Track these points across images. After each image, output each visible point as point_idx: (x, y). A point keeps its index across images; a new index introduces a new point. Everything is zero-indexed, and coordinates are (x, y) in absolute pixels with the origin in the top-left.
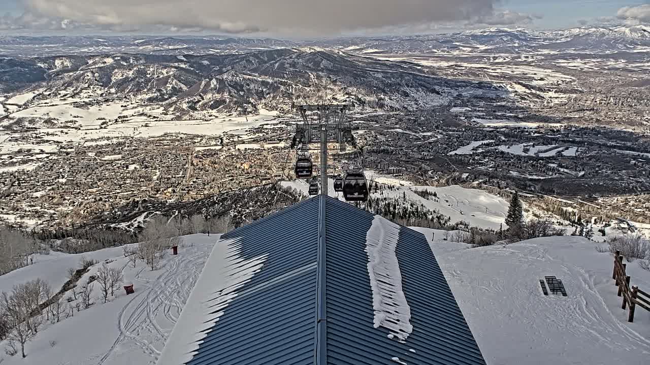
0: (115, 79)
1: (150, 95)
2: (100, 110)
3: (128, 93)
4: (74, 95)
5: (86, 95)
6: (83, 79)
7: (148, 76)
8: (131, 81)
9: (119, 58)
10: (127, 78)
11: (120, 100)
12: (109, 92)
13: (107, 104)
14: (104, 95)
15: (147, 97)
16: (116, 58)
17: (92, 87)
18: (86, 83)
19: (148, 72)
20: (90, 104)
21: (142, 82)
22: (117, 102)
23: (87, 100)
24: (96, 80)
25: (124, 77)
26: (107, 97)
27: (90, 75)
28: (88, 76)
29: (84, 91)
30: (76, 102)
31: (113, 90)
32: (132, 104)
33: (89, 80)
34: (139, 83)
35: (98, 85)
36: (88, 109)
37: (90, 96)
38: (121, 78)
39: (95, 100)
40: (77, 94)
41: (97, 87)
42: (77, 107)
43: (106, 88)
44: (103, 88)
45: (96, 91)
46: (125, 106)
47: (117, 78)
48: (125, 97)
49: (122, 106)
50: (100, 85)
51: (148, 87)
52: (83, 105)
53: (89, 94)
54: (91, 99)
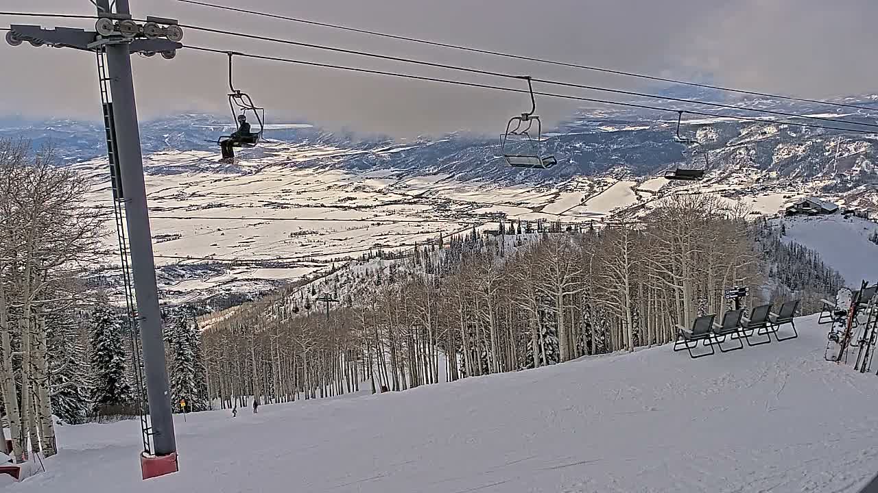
0: (778, 158)
1: (827, 182)
2: (754, 201)
3: (794, 178)
4: (720, 181)
5: (736, 181)
6: (734, 158)
7: (827, 154)
8: (800, 160)
9: (786, 126)
10: (795, 156)
11: (783, 188)
12: (767, 176)
13: (765, 193)
14: (761, 180)
15: (822, 185)
16: (782, 127)
17: (744, 169)
18: (737, 164)
19: (827, 148)
20: (742, 193)
21: (817, 163)
22: (779, 190)
23: (738, 188)
24: (751, 159)
25: (791, 155)
26: (765, 184)
27: (743, 153)
28: (740, 154)
29: (734, 175)
30: (725, 190)
31: (774, 174)
32: (798, 194)
33: (741, 159)
34: (811, 165)
35: (753, 167)
36: (740, 199)
37: (742, 181)
38: (786, 157)
39: (748, 188)
40: (726, 178)
41: (753, 169)
42: (725, 196)
43: (764, 172)
44: (759, 171)
45: (750, 174)
46: (789, 197)
47: (780, 157)
48: (790, 185)
49: (784, 197)
50: (756, 167)
51: (825, 171)
52: (733, 194)
53: (740, 179)
54: (743, 187)
